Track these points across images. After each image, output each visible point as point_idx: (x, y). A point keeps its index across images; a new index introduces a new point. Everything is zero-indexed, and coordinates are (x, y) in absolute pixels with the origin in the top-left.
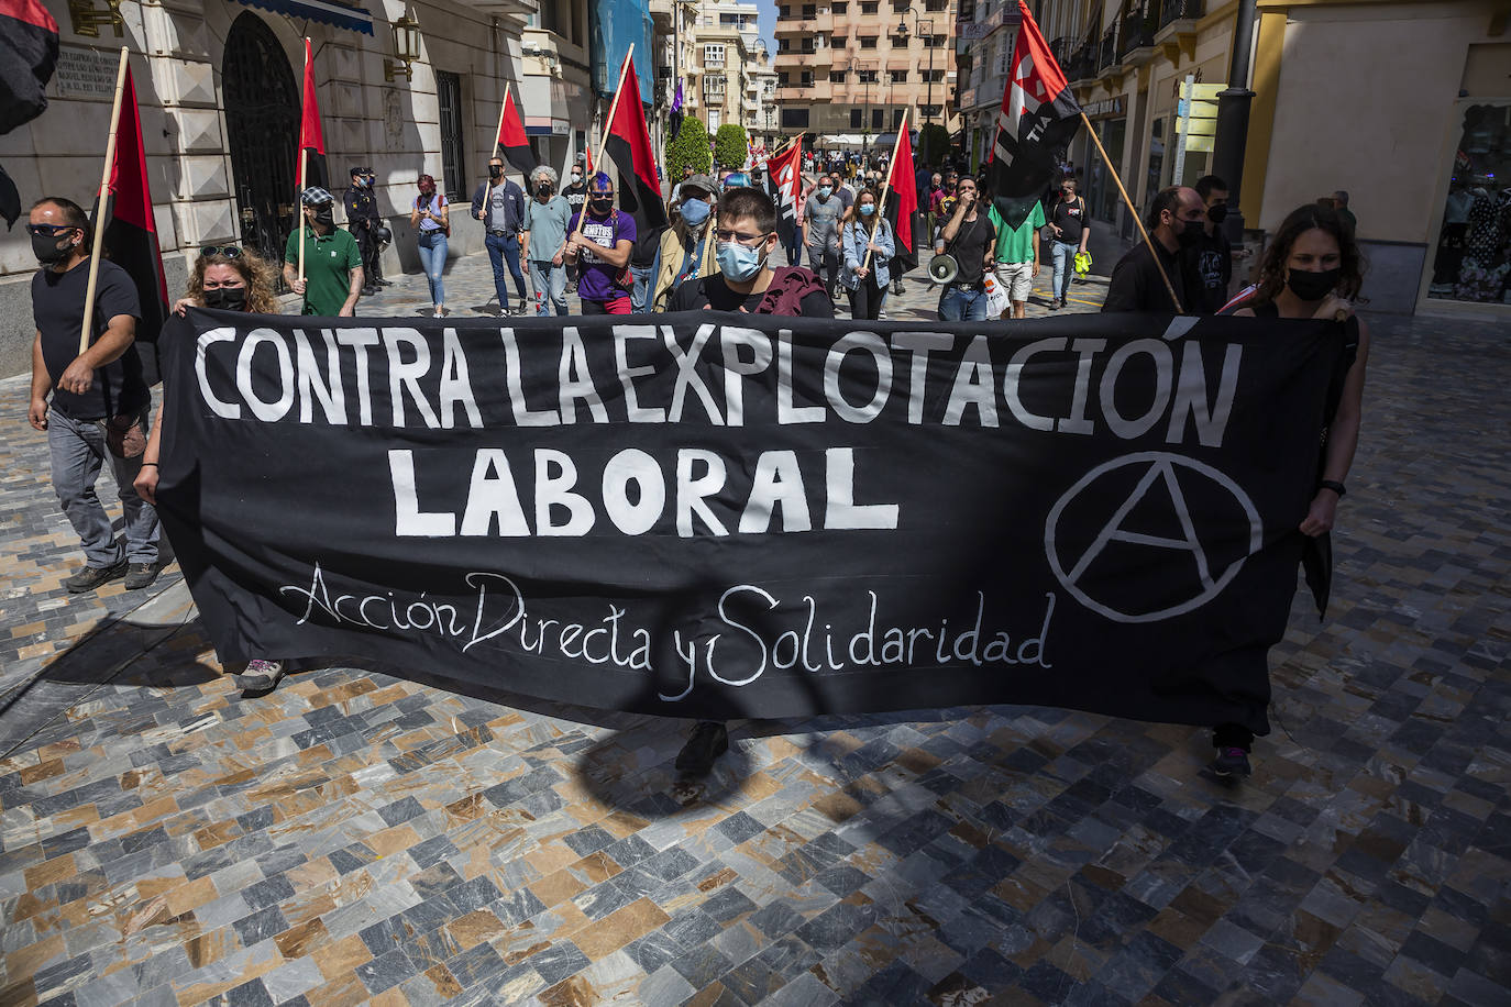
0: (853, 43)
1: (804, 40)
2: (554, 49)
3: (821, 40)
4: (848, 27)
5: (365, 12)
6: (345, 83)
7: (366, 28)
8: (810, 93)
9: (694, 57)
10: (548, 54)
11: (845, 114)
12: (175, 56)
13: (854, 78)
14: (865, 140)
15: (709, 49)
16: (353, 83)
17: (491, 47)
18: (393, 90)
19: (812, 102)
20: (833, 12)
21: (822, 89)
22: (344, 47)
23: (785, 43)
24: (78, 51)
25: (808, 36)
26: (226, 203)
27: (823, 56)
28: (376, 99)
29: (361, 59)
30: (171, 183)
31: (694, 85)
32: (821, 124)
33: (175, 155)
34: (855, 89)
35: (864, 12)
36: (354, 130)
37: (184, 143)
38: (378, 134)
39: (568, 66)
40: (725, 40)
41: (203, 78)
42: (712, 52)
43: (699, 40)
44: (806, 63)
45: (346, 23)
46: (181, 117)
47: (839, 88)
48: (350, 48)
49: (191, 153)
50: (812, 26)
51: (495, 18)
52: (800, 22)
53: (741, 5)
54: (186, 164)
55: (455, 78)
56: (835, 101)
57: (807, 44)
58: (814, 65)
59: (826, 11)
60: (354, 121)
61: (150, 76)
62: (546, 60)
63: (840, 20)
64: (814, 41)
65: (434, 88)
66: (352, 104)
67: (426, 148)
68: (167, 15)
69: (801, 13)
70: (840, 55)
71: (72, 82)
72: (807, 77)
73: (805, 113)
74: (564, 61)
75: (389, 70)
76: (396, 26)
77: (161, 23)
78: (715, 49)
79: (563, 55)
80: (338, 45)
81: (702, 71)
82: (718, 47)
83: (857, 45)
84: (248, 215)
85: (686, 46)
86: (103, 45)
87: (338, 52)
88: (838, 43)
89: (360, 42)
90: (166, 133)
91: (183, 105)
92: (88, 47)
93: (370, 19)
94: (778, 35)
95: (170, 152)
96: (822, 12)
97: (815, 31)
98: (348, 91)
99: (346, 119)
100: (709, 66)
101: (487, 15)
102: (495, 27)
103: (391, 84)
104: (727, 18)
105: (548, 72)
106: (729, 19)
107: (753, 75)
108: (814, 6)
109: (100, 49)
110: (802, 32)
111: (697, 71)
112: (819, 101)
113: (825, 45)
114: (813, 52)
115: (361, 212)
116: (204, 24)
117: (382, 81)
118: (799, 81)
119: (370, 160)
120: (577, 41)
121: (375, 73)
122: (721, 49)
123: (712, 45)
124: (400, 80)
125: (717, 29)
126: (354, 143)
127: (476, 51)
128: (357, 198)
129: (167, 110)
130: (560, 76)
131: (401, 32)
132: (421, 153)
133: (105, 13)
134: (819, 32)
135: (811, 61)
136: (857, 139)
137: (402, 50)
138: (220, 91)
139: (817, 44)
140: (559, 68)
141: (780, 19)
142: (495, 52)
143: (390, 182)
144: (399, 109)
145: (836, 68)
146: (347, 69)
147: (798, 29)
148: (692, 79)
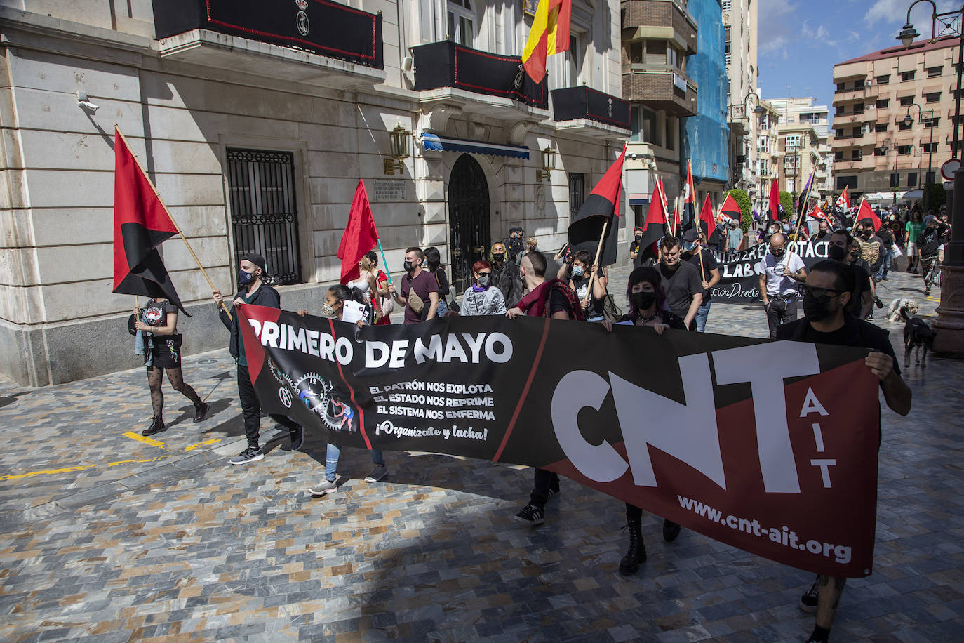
0: (893, 127)
1: (854, 129)
2: (651, 153)
3: (867, 127)
4: (889, 117)
5: (527, 148)
6: (513, 184)
7: (526, 156)
8: (858, 165)
9: (776, 145)
10: (647, 157)
11: (886, 178)
12: (427, 179)
13: (893, 153)
14: (895, 196)
15: (789, 139)
16: (518, 184)
17: (604, 158)
18: (540, 186)
19: (860, 171)
20: (877, 107)
21: (868, 161)
22: (513, 166)
23: (840, 132)
24: (385, 182)
25: (858, 126)
26: (445, 247)
27: (869, 138)
28: (530, 192)
29: (523, 171)
30: (420, 238)
31: (776, 163)
32: (867, 186)
33: (422, 224)
34: (893, 160)
35: (902, 104)
36: (516, 208)
37: (427, 219)
38: (530, 210)
39: (660, 163)
40: (800, 132)
41: (439, 188)
42: (791, 141)
43: (781, 133)
44: (855, 144)
45: (514, 154)
46: (426, 207)
47: (881, 160)
48: (517, 166)
49: (430, 223)
50: (860, 118)
51: (607, 142)
52: (851, 117)
53: (815, 107)
54: (427, 229)
55: (582, 176)
56: (878, 169)
57: (857, 131)
58: (862, 145)
59: (871, 107)
60: (516, 204)
61: (415, 189)
62: (646, 161)
63: (883, 113)
64: (862, 129)
65: (566, 182)
66: (516, 195)
67: (559, 215)
68: (425, 161)
69: (852, 110)
70: (883, 136)
71: (380, 195)
72: (856, 154)
73: (855, 178)
74: (658, 159)
75: (539, 175)
76: (543, 153)
77: (422, 165)
78: (793, 138)
79: (659, 156)
80: (510, 166)
81: (783, 153)
82: (795, 137)
83: (897, 128)
84: (457, 252)
85: (770, 139)
86: (397, 178)
87: (510, 170)
88: (881, 128)
89: (523, 162)
90: (419, 215)
91: (429, 201)
92: (389, 179)
93: (528, 151)
94: (835, 127)
95: (420, 223)
96: (868, 108)
97: (863, 121)
98: (514, 188)
99: (512, 203)
100: (789, 150)
101: (603, 140)
102: (607, 146)
103: (540, 183)
104: (805, 117)
105: (647, 167)
106: (806, 117)
107: (823, 154)
108: (863, 104)
109: (394, 180)
110: (853, 123)
111: (778, 154)
112: (866, 170)
113: (871, 131)
114: (861, 136)
115: (514, 251)
116: (442, 163)
117: (534, 181)
118: (851, 156)
119: (525, 223)
120: (670, 146)
121: (531, 177)
122: (798, 138)
123: (791, 136)
124: (545, 180)
125: (797, 125)
126: (516, 215)
127: (594, 160)
128: (511, 243)
129: (421, 204)
130: (655, 169)
131: (546, 155)
132: (556, 218)
133: (397, 165)
134: (866, 122)
135: (859, 142)
136: (888, 196)
137: (546, 166)
138: (447, 193)
139: (864, 130)
140: (654, 164)
141: (837, 116)
142: (607, 160)
143: (536, 234)
144: (543, 196)
145: (879, 146)
146: (514, 177)
147: (850, 121)
148: (774, 160)
